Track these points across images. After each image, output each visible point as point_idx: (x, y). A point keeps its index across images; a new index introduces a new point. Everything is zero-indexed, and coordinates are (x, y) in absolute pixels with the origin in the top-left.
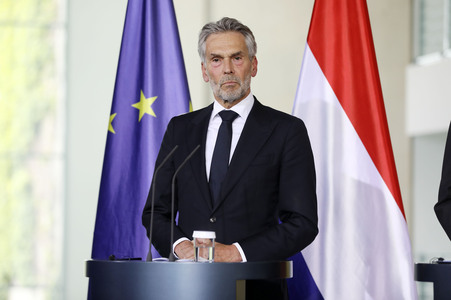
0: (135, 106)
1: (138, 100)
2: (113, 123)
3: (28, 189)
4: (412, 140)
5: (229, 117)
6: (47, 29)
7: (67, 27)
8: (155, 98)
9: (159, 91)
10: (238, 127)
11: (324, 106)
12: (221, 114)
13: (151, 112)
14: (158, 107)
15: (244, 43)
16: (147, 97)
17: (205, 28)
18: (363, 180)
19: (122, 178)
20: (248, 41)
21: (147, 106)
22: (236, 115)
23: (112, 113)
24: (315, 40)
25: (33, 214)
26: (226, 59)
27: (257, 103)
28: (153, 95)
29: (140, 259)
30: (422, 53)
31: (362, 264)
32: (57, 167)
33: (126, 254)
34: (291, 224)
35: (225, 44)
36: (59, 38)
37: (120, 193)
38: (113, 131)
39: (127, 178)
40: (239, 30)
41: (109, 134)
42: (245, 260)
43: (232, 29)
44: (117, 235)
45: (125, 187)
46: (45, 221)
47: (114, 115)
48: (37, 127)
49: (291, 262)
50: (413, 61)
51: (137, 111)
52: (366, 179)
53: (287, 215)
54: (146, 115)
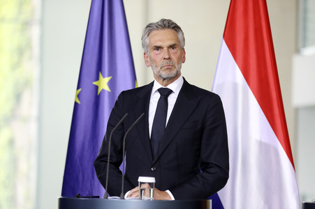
0: (95, 83)
1: (97, 79)
2: (78, 96)
3: (11, 142)
4: (297, 110)
5: (165, 93)
6: (26, 25)
7: (42, 23)
8: (110, 78)
9: (113, 72)
10: (172, 100)
11: (235, 86)
12: (160, 90)
13: (107, 88)
14: (112, 84)
15: (178, 38)
16: (104, 77)
17: (148, 26)
18: (263, 140)
19: (85, 137)
20: (180, 36)
21: (104, 83)
22: (171, 92)
23: (78, 88)
24: (229, 36)
25: (14, 162)
26: (165, 49)
27: (185, 83)
28: (109, 76)
29: (98, 197)
30: (304, 46)
31: (262, 202)
32: (33, 127)
33: (87, 193)
34: (208, 172)
35: (164, 38)
36: (35, 32)
37: (83, 147)
38: (78, 102)
39: (88, 136)
40: (173, 28)
41: (76, 104)
42: (173, 199)
43: (169, 27)
44: (81, 178)
45: (87, 143)
46: (23, 166)
47: (80, 90)
48: (18, 97)
49: (211, 200)
50: (297, 51)
51: (97, 87)
52: (265, 140)
53: (206, 166)
54: (103, 90)
